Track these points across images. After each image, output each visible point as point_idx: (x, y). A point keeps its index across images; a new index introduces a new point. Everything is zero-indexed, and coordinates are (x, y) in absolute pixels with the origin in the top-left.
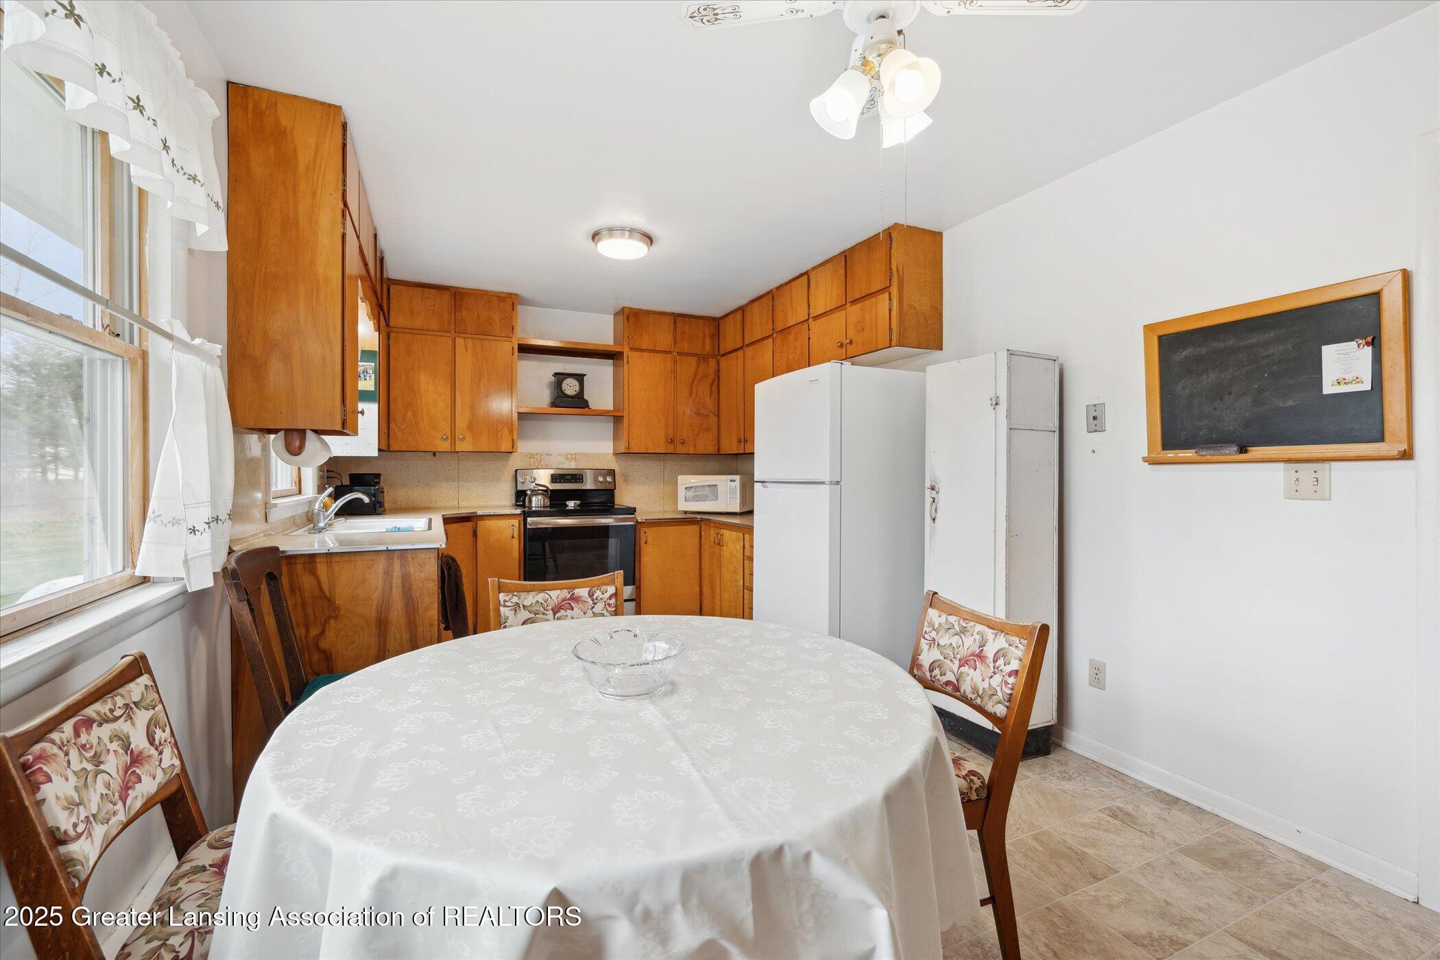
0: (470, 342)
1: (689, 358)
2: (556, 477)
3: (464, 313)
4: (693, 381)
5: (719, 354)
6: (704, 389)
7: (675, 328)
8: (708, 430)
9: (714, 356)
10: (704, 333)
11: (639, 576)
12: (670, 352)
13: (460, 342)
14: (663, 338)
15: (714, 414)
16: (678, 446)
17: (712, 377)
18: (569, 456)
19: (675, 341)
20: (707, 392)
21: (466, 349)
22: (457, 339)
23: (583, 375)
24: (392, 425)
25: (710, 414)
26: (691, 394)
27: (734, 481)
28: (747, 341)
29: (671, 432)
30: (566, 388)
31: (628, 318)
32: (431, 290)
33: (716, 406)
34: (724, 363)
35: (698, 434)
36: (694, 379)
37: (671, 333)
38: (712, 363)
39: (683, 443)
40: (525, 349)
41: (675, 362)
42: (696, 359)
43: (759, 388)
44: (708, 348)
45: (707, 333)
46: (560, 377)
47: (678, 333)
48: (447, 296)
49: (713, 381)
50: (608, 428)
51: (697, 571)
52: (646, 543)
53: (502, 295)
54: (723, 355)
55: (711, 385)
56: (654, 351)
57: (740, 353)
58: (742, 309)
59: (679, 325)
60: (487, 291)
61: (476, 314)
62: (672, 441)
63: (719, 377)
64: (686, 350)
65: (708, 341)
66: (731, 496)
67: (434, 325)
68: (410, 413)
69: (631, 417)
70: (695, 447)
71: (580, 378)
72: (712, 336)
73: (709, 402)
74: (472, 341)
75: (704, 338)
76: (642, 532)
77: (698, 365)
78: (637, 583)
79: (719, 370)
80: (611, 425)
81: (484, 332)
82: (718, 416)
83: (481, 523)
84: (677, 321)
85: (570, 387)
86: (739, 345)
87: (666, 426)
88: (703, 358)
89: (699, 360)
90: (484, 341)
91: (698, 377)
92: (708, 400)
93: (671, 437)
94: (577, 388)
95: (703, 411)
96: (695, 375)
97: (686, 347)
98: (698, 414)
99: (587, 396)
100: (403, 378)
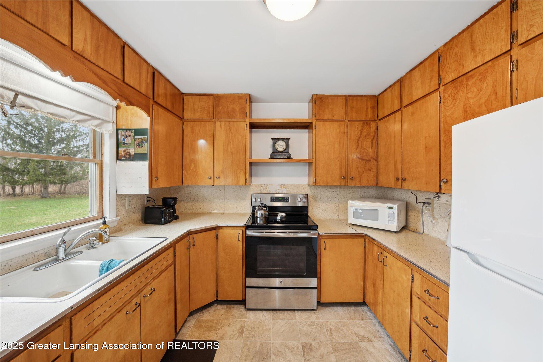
0: (223, 124)
1: (356, 123)
2: (273, 198)
3: (220, 108)
4: (359, 138)
5: (378, 119)
6: (367, 144)
7: (347, 105)
8: (370, 170)
9: (374, 121)
10: (367, 106)
11: (320, 270)
12: (343, 120)
13: (218, 124)
14: (339, 112)
15: (374, 159)
16: (348, 181)
17: (372, 134)
18: (282, 186)
19: (346, 111)
20: (369, 144)
21: (221, 127)
22: (216, 122)
23: (288, 139)
24: (184, 171)
25: (371, 159)
26: (357, 148)
27: (392, 208)
28: (405, 103)
29: (344, 172)
30: (278, 147)
31: (315, 101)
32: (204, 97)
33: (376, 154)
34: (382, 125)
35: (363, 173)
36: (360, 137)
37: (344, 108)
38: (373, 125)
39: (352, 179)
40: (254, 126)
41: (347, 126)
42: (361, 123)
43: (456, 129)
44: (370, 116)
45: (369, 106)
46: (275, 140)
47: (349, 107)
48: (212, 98)
49: (374, 138)
50: (305, 169)
51: (362, 271)
52: (325, 249)
53: (241, 95)
54: (380, 120)
55: (372, 140)
56: (333, 120)
57: (398, 115)
58: (400, 81)
59: (350, 102)
60: (233, 94)
61: (226, 107)
62: (345, 178)
63: (377, 134)
64: (354, 119)
65: (370, 111)
66: (390, 219)
67: (205, 116)
68: (193, 165)
69: (317, 163)
70: (360, 181)
71: (286, 140)
72: (373, 108)
73: (371, 152)
74: (224, 123)
75: (367, 109)
76: (322, 242)
77: (363, 128)
78: (318, 276)
79: (377, 130)
80: (307, 167)
81: (230, 117)
82: (377, 160)
83: (220, 231)
84: (348, 99)
85: (281, 146)
86: (396, 107)
87: (341, 168)
88: (366, 122)
89: (363, 124)
90: (230, 122)
91: (362, 136)
92: (370, 150)
93: (344, 175)
94: (284, 147)
95: (366, 158)
96: (361, 134)
97: (354, 116)
98: (362, 159)
99: (290, 151)
100: (190, 146)
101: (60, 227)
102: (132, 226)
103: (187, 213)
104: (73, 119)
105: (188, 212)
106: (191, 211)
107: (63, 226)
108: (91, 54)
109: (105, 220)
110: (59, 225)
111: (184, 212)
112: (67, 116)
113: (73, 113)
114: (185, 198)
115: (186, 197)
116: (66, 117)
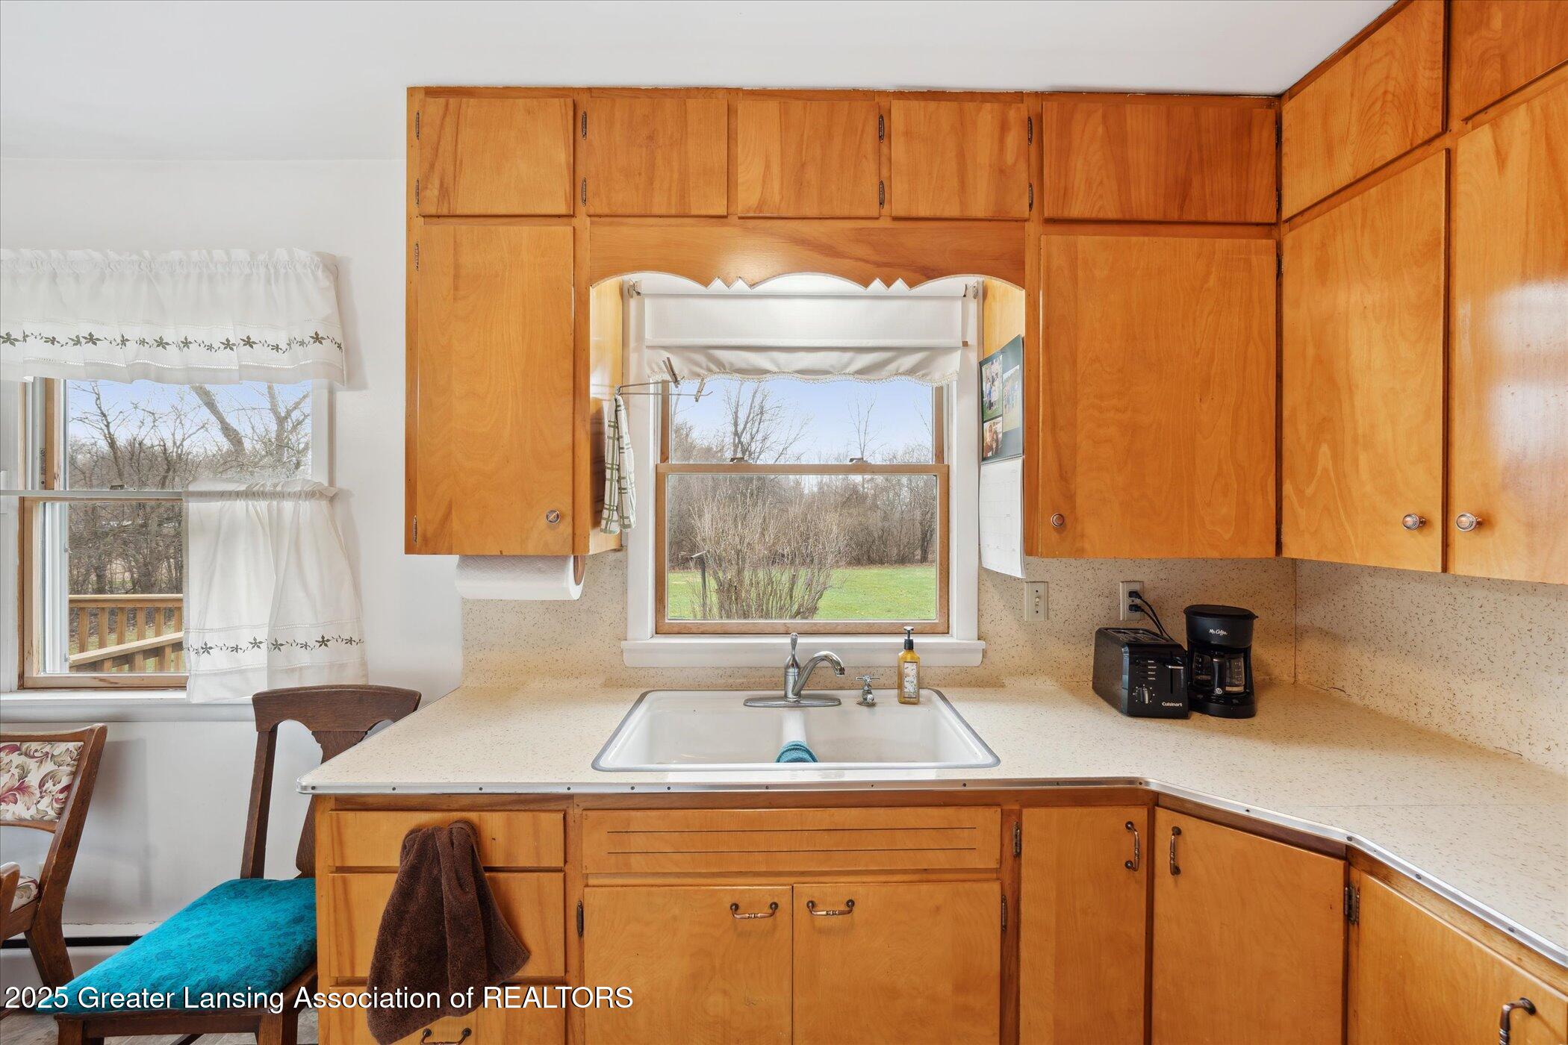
68: (1325, 450)
83: (1375, 887)
100: (1311, 351)
101: (836, 631)
102: (1047, 684)
103: (1366, 709)
104: (847, 371)
105: (1372, 707)
106: (1391, 708)
107: (844, 631)
108: (781, 200)
109: (911, 638)
110: (834, 626)
111: (1355, 699)
112: (832, 366)
113: (848, 355)
114: (1365, 627)
115: (1366, 623)
116: (831, 370)
